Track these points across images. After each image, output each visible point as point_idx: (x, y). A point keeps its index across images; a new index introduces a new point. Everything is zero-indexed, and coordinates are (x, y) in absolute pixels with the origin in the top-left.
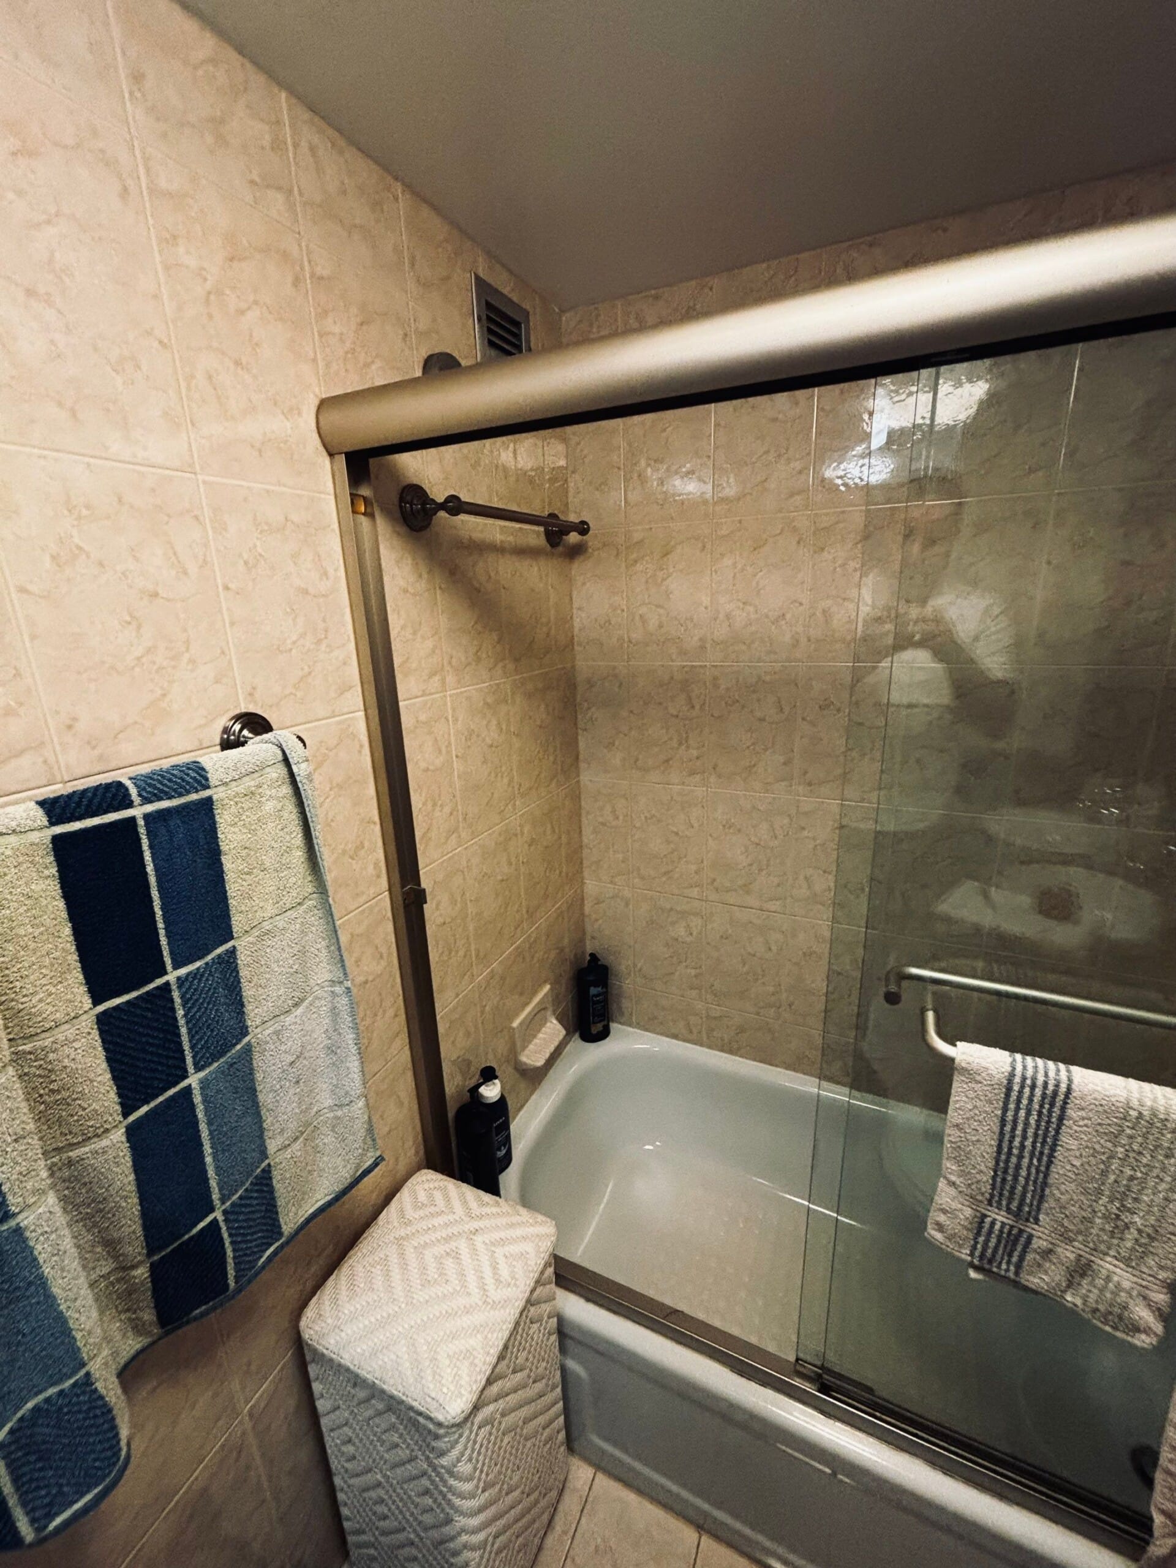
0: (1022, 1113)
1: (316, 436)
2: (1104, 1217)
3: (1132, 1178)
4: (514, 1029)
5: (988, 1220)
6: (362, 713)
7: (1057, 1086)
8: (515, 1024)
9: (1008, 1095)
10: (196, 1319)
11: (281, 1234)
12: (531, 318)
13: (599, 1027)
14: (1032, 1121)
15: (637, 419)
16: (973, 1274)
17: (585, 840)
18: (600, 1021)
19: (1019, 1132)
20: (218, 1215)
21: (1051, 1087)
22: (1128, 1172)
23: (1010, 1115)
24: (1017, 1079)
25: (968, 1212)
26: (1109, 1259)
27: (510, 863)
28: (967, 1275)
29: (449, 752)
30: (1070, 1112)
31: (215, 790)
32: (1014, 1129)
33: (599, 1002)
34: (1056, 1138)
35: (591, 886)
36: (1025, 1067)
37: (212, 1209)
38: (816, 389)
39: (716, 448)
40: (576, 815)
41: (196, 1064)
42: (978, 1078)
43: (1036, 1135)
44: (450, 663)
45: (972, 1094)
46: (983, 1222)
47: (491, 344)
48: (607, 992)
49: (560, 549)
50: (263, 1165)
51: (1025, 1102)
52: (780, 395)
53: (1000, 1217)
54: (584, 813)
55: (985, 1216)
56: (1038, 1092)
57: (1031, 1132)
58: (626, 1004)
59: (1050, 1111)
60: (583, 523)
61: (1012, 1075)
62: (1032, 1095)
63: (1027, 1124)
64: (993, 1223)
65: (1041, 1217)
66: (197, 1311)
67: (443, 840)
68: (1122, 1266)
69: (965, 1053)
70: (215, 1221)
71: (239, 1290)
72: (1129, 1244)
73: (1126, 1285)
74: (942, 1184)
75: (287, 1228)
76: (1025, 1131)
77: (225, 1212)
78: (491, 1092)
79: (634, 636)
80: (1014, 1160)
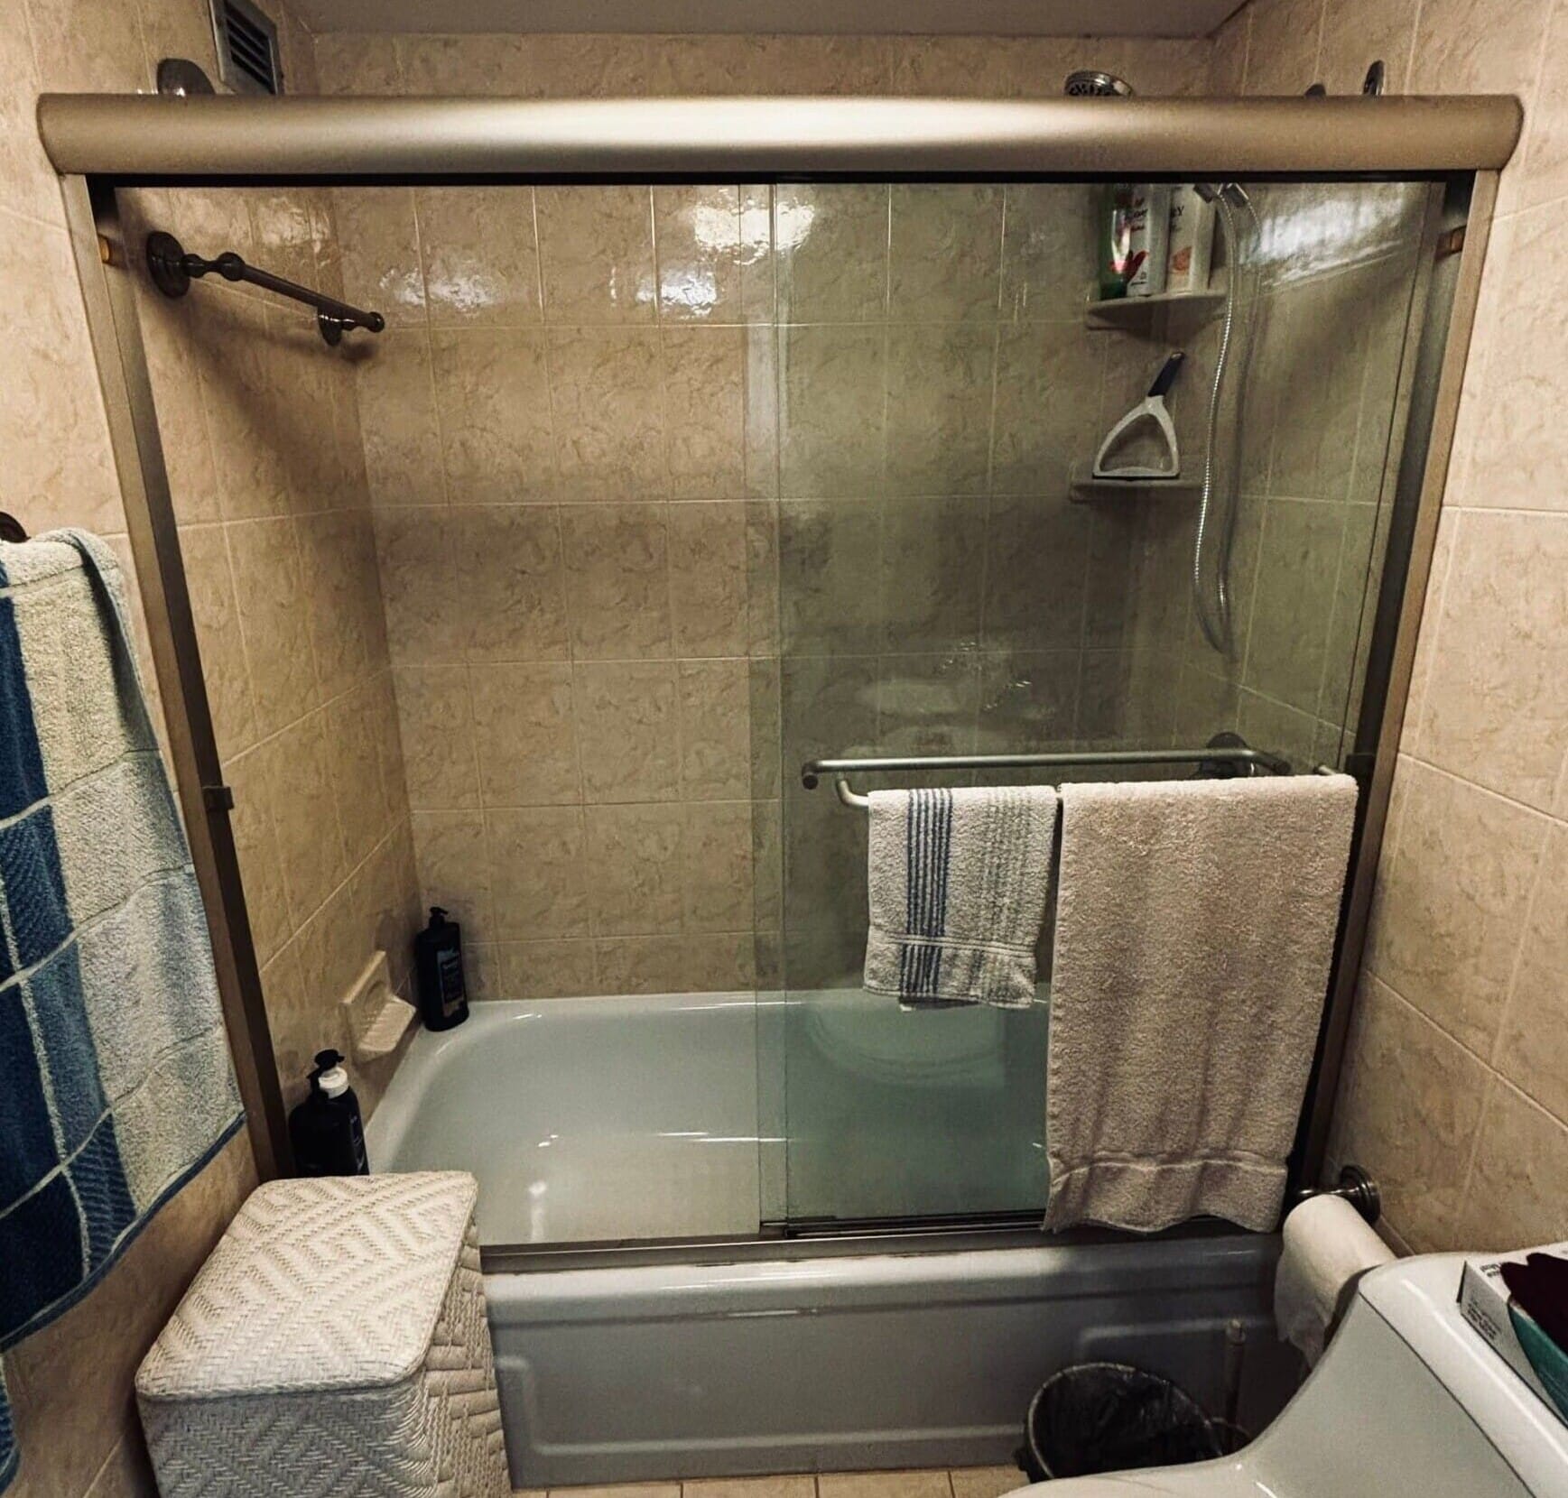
0: (922, 836)
1: (39, 146)
2: (987, 907)
3: (999, 866)
4: (346, 1008)
5: (909, 948)
6: (126, 536)
7: (943, 804)
8: (348, 1000)
9: (910, 824)
10: (37, 1326)
11: (133, 1213)
12: (279, 33)
13: (455, 1005)
14: (930, 841)
15: (436, 191)
16: (904, 1008)
17: (407, 753)
18: (455, 998)
19: (922, 854)
20: (62, 1169)
21: (939, 806)
22: (996, 860)
23: (914, 844)
24: (915, 807)
25: (894, 947)
26: (993, 943)
27: (318, 771)
28: (900, 1009)
29: (232, 606)
30: (954, 824)
31: (14, 590)
32: (918, 853)
33: (451, 971)
34: (947, 852)
35: (422, 816)
36: (919, 796)
37: (56, 1162)
38: (651, 187)
39: (542, 239)
40: (392, 718)
41: (21, 957)
42: (887, 816)
43: (933, 852)
44: (224, 482)
45: (884, 833)
46: (905, 952)
47: (235, 59)
48: (459, 958)
49: (339, 348)
50: (104, 1116)
51: (923, 825)
52: (611, 187)
53: (916, 941)
54: (402, 715)
55: (906, 946)
56: (931, 813)
57: (930, 849)
58: (485, 971)
59: (941, 828)
60: (375, 315)
61: (911, 804)
62: (927, 817)
63: (926, 843)
64: (913, 949)
65: (946, 928)
66: (40, 1314)
67: (236, 729)
68: (1001, 945)
69: (875, 799)
70: (60, 1177)
71: (94, 1283)
72: (1003, 924)
73: (1007, 959)
74: (872, 931)
75: (142, 1205)
76: (926, 851)
77: (71, 1166)
78: (335, 1082)
79: (452, 468)
80: (921, 881)
